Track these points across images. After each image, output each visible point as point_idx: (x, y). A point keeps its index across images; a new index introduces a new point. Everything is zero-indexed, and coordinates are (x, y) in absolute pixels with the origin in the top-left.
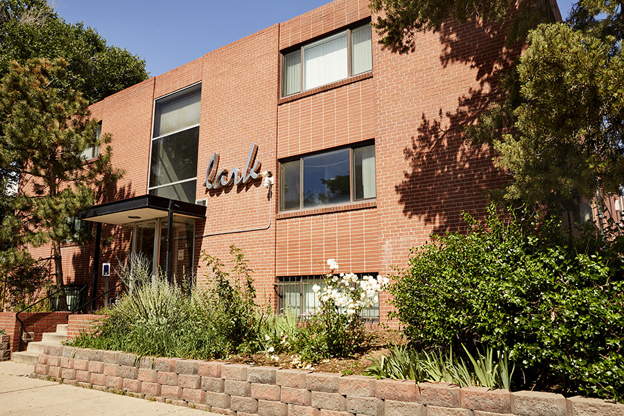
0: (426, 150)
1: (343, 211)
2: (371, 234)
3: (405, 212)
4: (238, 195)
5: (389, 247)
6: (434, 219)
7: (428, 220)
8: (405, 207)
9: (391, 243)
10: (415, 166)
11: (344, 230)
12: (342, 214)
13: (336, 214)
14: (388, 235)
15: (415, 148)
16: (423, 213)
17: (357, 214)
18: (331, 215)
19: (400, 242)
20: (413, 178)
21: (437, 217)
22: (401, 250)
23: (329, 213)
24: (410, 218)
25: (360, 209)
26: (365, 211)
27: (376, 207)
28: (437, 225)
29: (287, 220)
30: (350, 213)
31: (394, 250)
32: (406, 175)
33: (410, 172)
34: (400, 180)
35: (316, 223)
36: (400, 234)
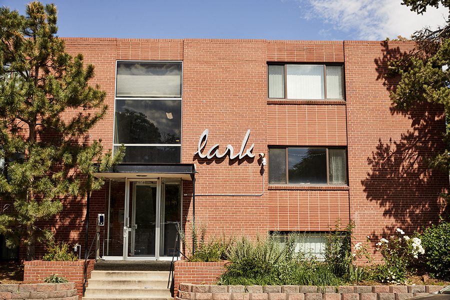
0: (381, 161)
1: (323, 190)
2: (344, 207)
3: (367, 197)
4: (230, 166)
5: (358, 216)
6: (386, 204)
7: (382, 205)
8: (367, 195)
9: (359, 213)
10: (374, 170)
11: (325, 202)
12: (322, 192)
13: (318, 192)
14: (357, 209)
15: (374, 158)
16: (379, 200)
17: (334, 193)
18: (314, 192)
19: (365, 214)
20: (373, 177)
21: (388, 203)
22: (366, 218)
23: (313, 190)
24: (371, 200)
25: (336, 190)
26: (340, 192)
27: (348, 190)
28: (387, 208)
29: (278, 191)
30: (329, 192)
31: (361, 218)
32: (369, 175)
33: (371, 173)
34: (365, 177)
35: (303, 195)
36: (365, 209)
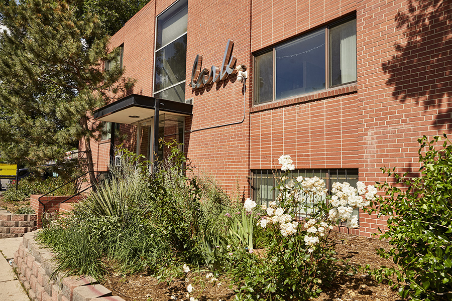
0: (431, 9)
1: (317, 100)
2: (350, 124)
3: (395, 95)
4: (217, 92)
5: (373, 139)
6: (440, 101)
7: (429, 104)
8: (396, 89)
9: (376, 133)
10: (412, 35)
11: (318, 120)
12: (316, 103)
13: (310, 104)
14: (371, 125)
15: (412, 10)
16: (423, 94)
17: (334, 102)
18: (304, 105)
19: (388, 132)
20: (408, 51)
21: (445, 98)
22: (389, 141)
23: (302, 103)
24: (403, 101)
25: (337, 96)
26: (343, 97)
27: (356, 92)
28: (445, 108)
29: (260, 113)
30: (325, 101)
31: (379, 142)
32: (398, 48)
33: (404, 42)
34: (390, 54)
35: (289, 114)
36: (388, 123)
